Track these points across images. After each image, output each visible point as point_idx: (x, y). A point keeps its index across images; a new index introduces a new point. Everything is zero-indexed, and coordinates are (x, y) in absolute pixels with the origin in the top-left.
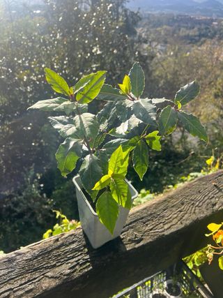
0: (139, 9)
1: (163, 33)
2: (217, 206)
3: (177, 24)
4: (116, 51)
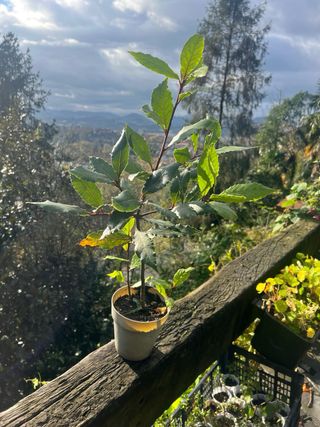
0: (55, 121)
1: (81, 150)
2: (253, 279)
3: (97, 139)
4: (34, 171)
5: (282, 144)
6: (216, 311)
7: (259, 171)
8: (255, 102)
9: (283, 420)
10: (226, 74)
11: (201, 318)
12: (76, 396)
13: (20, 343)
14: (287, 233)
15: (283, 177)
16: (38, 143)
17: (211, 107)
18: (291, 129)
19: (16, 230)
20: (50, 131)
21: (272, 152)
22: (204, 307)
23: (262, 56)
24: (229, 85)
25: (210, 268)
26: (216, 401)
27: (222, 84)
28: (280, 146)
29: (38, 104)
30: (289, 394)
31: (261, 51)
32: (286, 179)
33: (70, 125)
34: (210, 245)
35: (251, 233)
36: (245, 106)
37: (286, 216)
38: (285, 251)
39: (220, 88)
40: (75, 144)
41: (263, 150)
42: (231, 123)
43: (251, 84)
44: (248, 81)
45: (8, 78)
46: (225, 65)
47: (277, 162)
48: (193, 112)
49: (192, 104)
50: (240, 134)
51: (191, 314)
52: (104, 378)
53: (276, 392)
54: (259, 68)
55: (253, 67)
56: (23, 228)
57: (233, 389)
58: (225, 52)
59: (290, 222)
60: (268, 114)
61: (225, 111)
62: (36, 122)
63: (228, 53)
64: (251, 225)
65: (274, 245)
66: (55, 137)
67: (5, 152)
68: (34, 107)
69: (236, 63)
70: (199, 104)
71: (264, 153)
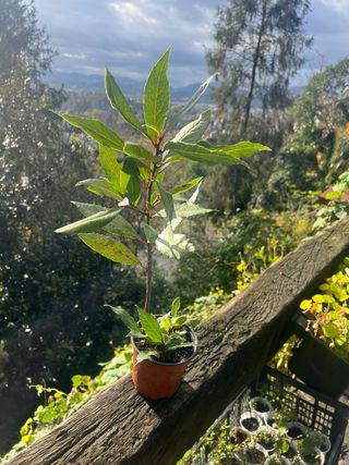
0: (63, 85)
2: (294, 292)
4: (40, 144)
5: (321, 118)
6: (252, 334)
7: (292, 149)
8: (293, 69)
9: (322, 456)
10: (260, 35)
11: (233, 344)
12: (78, 454)
13: (27, 330)
14: (332, 231)
15: (319, 156)
16: (45, 111)
17: (242, 74)
18: (331, 101)
19: (22, 210)
20: (58, 98)
21: (308, 128)
22: (237, 329)
23: (304, 14)
24: (264, 47)
25: (239, 268)
26: (244, 429)
27: (256, 46)
28: (317, 121)
29: (44, 66)
30: (330, 426)
31: (302, 8)
32: (322, 159)
33: (81, 90)
34: (235, 231)
35: (280, 219)
36: (281, 73)
37: (330, 210)
38: (332, 255)
39: (253, 51)
40: (86, 113)
41: (299, 125)
42: (264, 93)
43: (289, 46)
44: (286, 43)
45: (10, 33)
46: (260, 23)
47: (313, 139)
48: (221, 79)
49: (220, 69)
50: (273, 106)
51: (221, 338)
52: (114, 428)
53: (314, 421)
54: (300, 28)
55: (292, 26)
56: (29, 208)
57: (264, 415)
58: (261, 6)
59: (334, 218)
60: (306, 83)
61: (257, 79)
62: (42, 86)
63: (264, 8)
64: (280, 210)
65: (317, 247)
66: (64, 105)
67: (6, 121)
68: (39, 69)
69: (273, 20)
70: (228, 69)
71: (299, 129)
